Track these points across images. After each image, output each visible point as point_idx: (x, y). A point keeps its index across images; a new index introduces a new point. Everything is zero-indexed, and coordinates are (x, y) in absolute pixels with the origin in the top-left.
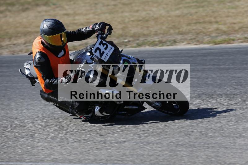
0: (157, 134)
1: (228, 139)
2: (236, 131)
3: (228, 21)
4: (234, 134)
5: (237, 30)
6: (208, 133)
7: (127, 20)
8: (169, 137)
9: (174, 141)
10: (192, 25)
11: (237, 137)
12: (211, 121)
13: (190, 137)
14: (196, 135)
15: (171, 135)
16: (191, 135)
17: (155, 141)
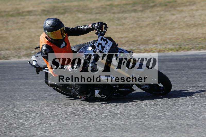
0: (60, 129)
1: (118, 133)
2: (124, 126)
3: (116, 36)
4: (123, 129)
5: (124, 43)
6: (101, 128)
7: (33, 35)
8: (69, 132)
9: (73, 135)
10: (87, 39)
11: (125, 132)
12: (103, 118)
13: (86, 132)
14: (92, 130)
15: (71, 130)
16: (88, 130)
17: (58, 135)
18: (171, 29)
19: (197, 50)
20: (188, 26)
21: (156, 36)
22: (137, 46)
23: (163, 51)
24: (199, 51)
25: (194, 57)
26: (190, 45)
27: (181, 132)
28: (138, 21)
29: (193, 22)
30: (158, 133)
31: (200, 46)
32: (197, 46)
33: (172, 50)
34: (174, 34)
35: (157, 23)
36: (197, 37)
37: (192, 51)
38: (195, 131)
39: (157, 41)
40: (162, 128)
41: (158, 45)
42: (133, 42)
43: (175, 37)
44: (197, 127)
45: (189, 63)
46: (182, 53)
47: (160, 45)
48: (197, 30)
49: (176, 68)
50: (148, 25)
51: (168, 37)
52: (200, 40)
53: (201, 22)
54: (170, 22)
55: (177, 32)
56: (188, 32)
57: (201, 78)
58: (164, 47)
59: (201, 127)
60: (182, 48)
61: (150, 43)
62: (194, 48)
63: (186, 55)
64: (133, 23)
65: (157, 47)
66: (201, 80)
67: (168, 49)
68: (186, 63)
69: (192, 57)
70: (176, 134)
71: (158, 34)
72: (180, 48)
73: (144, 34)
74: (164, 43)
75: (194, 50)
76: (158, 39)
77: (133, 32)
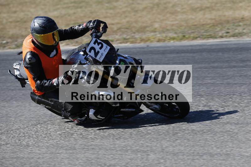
1: (108, 141)
5: (115, 31)
7: (5, 21)
11: (117, 139)
18: (172, 13)
19: (204, 39)
20: (194, 10)
21: (155, 22)
22: (132, 34)
23: (163, 41)
24: (207, 40)
25: (201, 48)
26: (196, 33)
27: (185, 139)
28: (133, 4)
29: (199, 5)
30: (157, 141)
31: (208, 34)
32: (205, 34)
33: (174, 39)
34: (176, 20)
35: (156, 6)
36: (204, 23)
37: (198, 40)
38: (202, 138)
39: (156, 29)
40: (161, 135)
41: (157, 33)
42: (126, 30)
43: (177, 24)
44: (205, 132)
45: (195, 55)
46: (186, 43)
47: (160, 33)
48: (204, 14)
49: (178, 61)
50: (145, 8)
51: (169, 23)
52: (208, 26)
53: (208, 5)
54: (171, 5)
55: (180, 17)
56: (193, 17)
57: (209, 74)
58: (164, 35)
59: (210, 133)
60: (187, 37)
61: (148, 31)
62: (201, 37)
63: (191, 46)
64: (126, 7)
65: (156, 35)
66: (208, 75)
67: (169, 38)
68: (191, 55)
69: (198, 48)
70: (178, 141)
71: (158, 20)
72: (184, 36)
73: (139, 19)
74: (164, 30)
75: (200, 40)
76: (157, 25)
77: (126, 17)
